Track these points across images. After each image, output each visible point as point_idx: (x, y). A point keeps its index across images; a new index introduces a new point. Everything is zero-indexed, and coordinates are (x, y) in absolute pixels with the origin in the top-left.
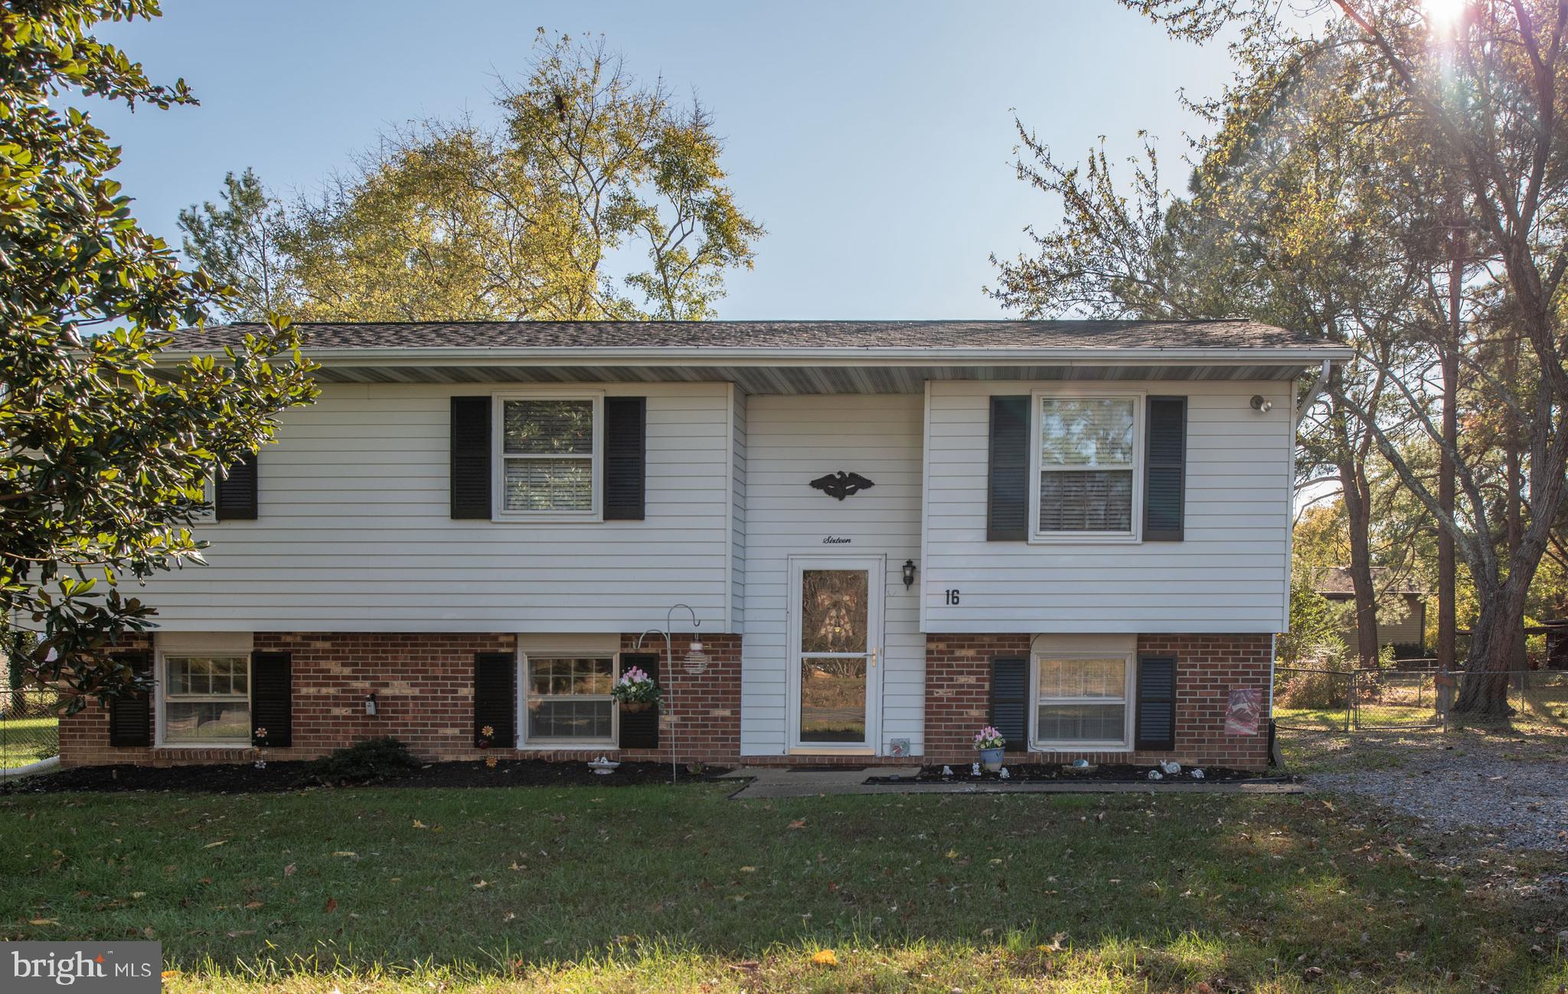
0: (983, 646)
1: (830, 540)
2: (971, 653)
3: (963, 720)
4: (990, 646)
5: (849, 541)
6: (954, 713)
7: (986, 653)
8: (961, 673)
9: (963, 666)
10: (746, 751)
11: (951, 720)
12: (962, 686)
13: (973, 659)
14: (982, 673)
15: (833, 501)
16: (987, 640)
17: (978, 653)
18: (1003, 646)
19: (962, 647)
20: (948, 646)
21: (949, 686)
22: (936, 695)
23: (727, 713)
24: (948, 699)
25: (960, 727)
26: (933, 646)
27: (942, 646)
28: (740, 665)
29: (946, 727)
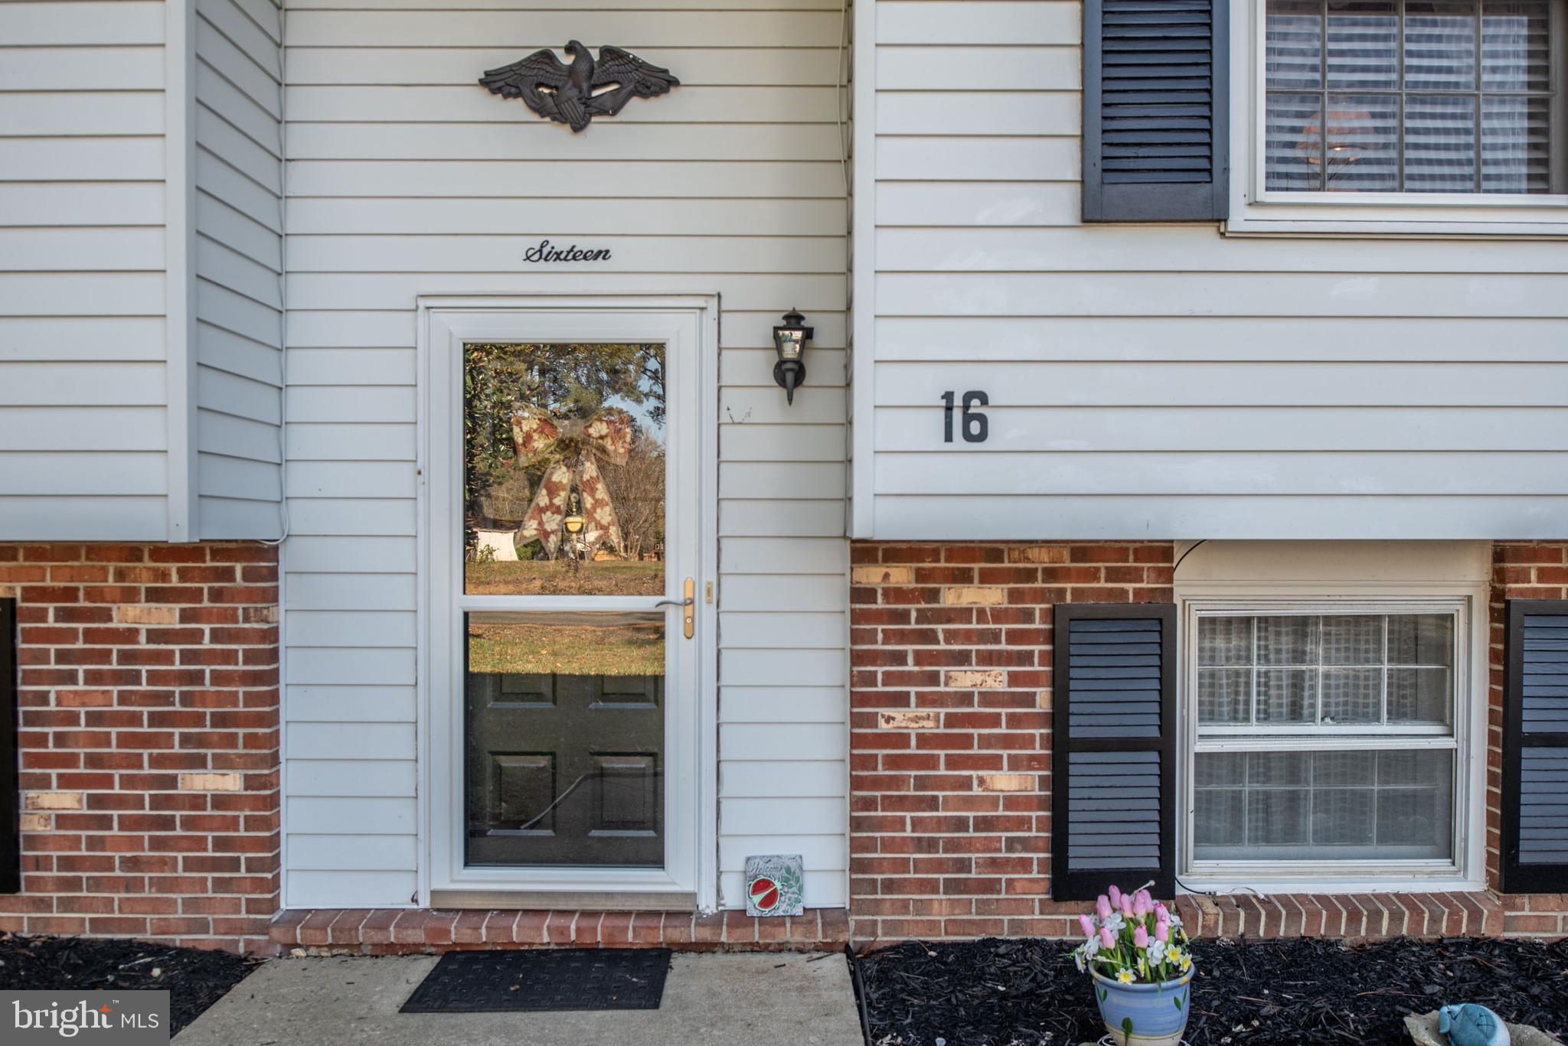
0: (1029, 575)
1: (544, 253)
2: (993, 596)
3: (970, 803)
4: (1051, 574)
5: (604, 254)
6: (941, 783)
7: (1039, 596)
8: (962, 659)
9: (968, 636)
10: (294, 895)
11: (932, 804)
12: (965, 698)
13: (999, 615)
14: (1026, 658)
15: (554, 136)
16: (1041, 559)
17: (1014, 596)
18: (1093, 575)
19: (963, 577)
20: (921, 576)
21: (923, 700)
22: (883, 727)
23: (232, 782)
24: (924, 740)
25: (961, 824)
26: (872, 575)
27: (901, 575)
28: (272, 635)
29: (917, 824)
